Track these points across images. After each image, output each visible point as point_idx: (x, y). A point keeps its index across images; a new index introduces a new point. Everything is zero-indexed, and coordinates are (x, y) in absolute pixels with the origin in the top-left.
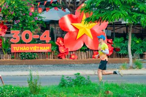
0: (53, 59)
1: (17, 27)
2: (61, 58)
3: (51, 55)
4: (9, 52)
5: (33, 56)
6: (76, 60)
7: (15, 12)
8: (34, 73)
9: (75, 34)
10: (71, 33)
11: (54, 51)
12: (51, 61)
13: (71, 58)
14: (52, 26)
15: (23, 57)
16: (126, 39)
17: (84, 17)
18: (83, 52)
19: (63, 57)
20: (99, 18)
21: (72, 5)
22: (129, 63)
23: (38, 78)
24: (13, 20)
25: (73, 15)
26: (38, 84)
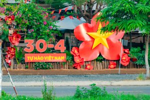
0: (68, 69)
1: (31, 37)
2: (76, 68)
3: (65, 65)
4: (23, 62)
5: (48, 66)
6: (91, 70)
7: (29, 21)
8: (48, 84)
9: (91, 43)
10: (86, 42)
11: (69, 61)
12: (66, 71)
13: (86, 68)
14: (67, 35)
15: (38, 67)
16: (143, 49)
17: (100, 26)
18: (98, 62)
19: (78, 68)
20: (116, 28)
21: (88, 14)
22: (146, 73)
23: (53, 89)
24: (27, 29)
25: (89, 24)
26: (52, 95)
